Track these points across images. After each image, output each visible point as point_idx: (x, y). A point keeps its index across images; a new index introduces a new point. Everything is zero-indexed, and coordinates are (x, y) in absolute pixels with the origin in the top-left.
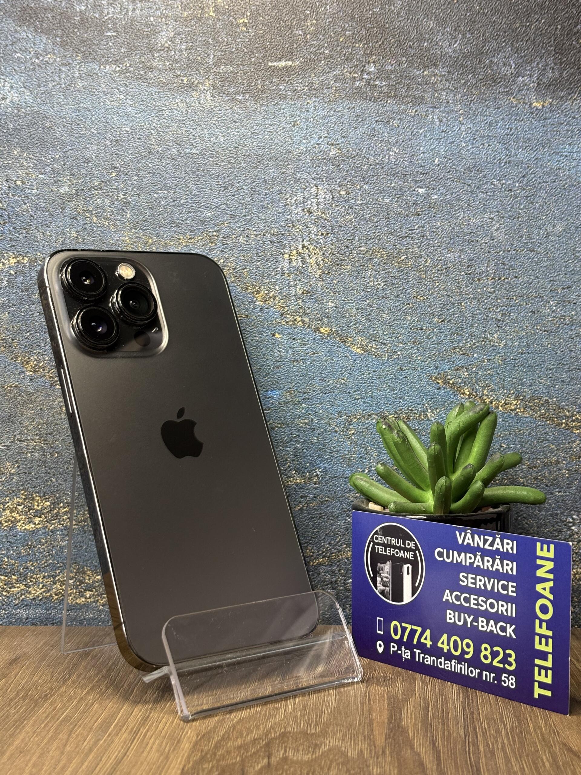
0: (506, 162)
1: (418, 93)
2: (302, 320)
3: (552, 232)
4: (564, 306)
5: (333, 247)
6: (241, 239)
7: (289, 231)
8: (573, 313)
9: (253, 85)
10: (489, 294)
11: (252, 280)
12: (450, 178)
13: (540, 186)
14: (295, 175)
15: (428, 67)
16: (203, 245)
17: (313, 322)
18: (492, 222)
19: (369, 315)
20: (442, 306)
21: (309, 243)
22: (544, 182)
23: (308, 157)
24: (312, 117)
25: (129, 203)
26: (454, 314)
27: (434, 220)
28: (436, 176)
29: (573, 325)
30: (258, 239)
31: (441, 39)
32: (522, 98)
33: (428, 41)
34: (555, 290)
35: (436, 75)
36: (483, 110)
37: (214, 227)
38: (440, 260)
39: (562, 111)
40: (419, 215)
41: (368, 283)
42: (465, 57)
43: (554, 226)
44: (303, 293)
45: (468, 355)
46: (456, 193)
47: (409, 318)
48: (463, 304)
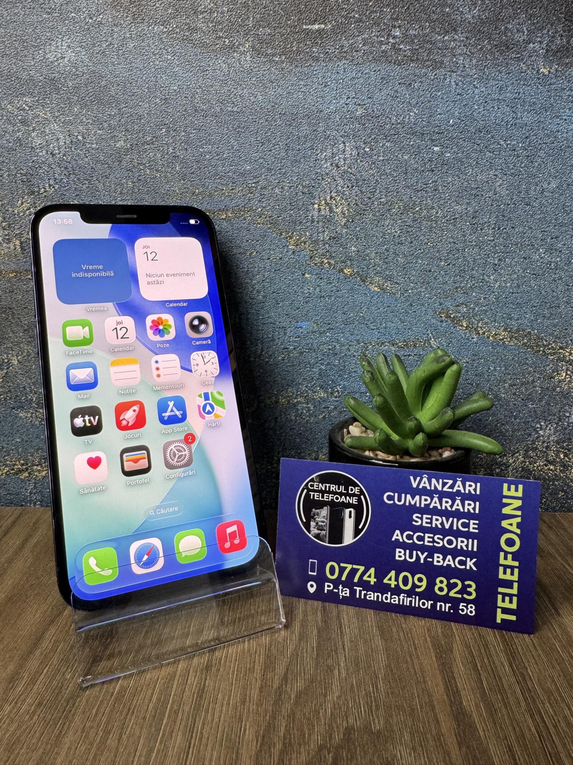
0: (512, 124)
1: (438, 58)
2: (328, 262)
3: (547, 188)
4: (551, 254)
5: (357, 198)
6: (277, 190)
7: (319, 183)
8: (558, 259)
9: (289, 46)
10: (489, 242)
11: (286, 227)
12: (462, 138)
13: (540, 146)
14: (325, 132)
15: (449, 32)
16: (244, 195)
17: (337, 264)
18: (496, 179)
19: (386, 258)
20: (448, 251)
21: (335, 194)
22: (544, 143)
23: (337, 116)
24: (342, 79)
25: (178, 156)
26: (458, 259)
27: (446, 176)
28: (450, 135)
29: (557, 269)
30: (292, 190)
31: (461, 5)
32: (531, 64)
33: (449, 7)
34: (545, 239)
35: (456, 40)
36: (495, 75)
37: (253, 179)
38: (450, 211)
39: (566, 77)
40: (433, 171)
41: (387, 231)
42: (483, 23)
43: (549, 184)
44: (330, 239)
45: (467, 294)
46: (467, 151)
47: (420, 262)
48: (466, 250)
